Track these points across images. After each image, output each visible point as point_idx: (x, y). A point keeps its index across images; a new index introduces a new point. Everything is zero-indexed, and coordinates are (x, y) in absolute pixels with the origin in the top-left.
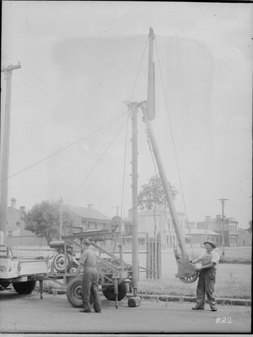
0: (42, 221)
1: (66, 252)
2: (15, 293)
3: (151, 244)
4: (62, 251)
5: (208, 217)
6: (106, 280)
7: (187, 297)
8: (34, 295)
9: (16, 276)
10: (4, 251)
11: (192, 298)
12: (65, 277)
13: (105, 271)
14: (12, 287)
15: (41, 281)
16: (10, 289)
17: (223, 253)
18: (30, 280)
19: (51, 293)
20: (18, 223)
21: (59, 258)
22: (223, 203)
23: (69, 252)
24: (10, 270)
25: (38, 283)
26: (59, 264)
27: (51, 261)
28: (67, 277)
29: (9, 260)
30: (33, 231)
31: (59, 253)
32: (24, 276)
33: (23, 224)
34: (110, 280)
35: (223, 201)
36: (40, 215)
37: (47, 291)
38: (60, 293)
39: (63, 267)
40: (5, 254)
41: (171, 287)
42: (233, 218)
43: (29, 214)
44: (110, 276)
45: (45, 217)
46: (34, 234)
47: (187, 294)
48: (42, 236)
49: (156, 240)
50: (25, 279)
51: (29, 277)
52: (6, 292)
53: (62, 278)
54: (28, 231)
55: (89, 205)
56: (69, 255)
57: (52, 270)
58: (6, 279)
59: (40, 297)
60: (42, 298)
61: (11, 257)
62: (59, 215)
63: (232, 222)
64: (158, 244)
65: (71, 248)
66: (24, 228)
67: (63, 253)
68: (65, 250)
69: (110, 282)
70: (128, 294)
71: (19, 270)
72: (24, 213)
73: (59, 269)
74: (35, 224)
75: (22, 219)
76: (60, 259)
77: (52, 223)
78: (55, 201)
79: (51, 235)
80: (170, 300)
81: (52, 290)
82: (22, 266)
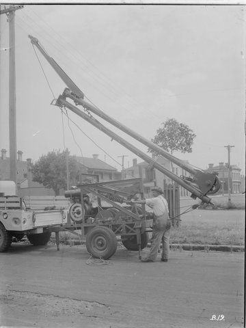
0: (49, 172)
1: (82, 202)
2: (30, 244)
3: (169, 191)
4: (78, 200)
5: (211, 165)
6: (128, 230)
7: (213, 246)
8: (49, 246)
9: (31, 228)
10: (16, 202)
11: (218, 246)
12: (83, 228)
13: (126, 221)
14: (26, 239)
15: (57, 233)
16: (24, 240)
17: (230, 200)
18: (45, 231)
19: (67, 244)
20: (25, 175)
21: (75, 208)
22: (229, 150)
23: (85, 201)
24: (24, 222)
25: (53, 234)
26: (76, 215)
27: (66, 211)
28: (86, 228)
29: (23, 211)
30: (41, 182)
31: (75, 203)
32: (40, 227)
33: (31, 176)
34: (132, 229)
35: (229, 148)
36: (47, 166)
37: (63, 242)
38: (76, 244)
39: (80, 218)
40: (18, 205)
41: (194, 235)
42: (236, 166)
43: (36, 166)
44: (132, 225)
45: (52, 168)
46: (42, 185)
47: (212, 242)
48: (49, 187)
49: (174, 187)
50: (40, 231)
51: (44, 228)
52: (20, 243)
53: (79, 228)
54: (36, 182)
55: (94, 155)
56: (86, 205)
57: (69, 221)
58: (21, 232)
59: (56, 248)
60: (58, 249)
61: (25, 208)
62: (65, 166)
63: (235, 169)
64: (176, 190)
65: (87, 196)
66: (31, 179)
67: (80, 202)
68: (82, 200)
69: (132, 232)
70: (149, 244)
71: (34, 222)
72: (31, 164)
73: (75, 219)
74: (42, 175)
75: (29, 170)
76: (77, 209)
77: (59, 174)
78: (61, 152)
79: (58, 185)
80: (195, 249)
81: (69, 241)
82: (37, 217)
